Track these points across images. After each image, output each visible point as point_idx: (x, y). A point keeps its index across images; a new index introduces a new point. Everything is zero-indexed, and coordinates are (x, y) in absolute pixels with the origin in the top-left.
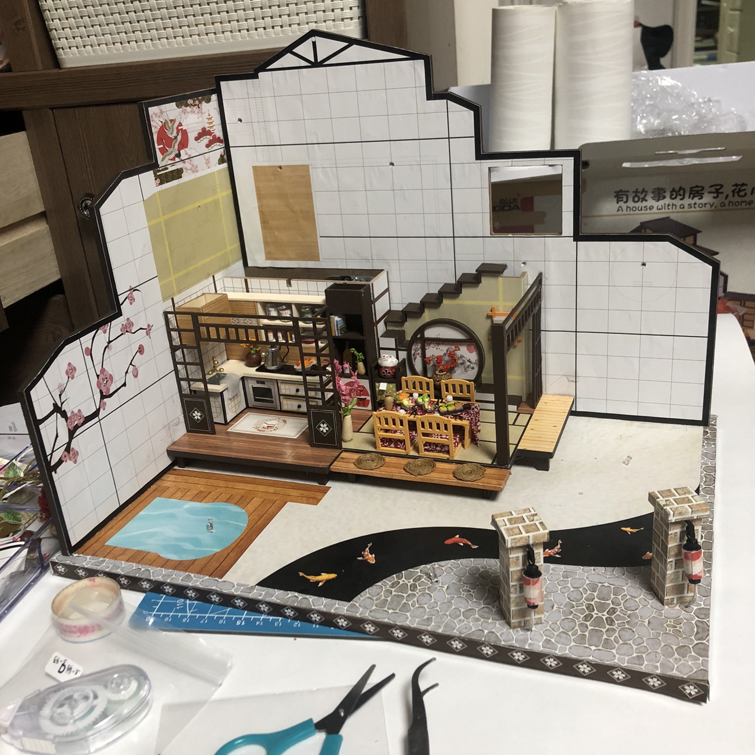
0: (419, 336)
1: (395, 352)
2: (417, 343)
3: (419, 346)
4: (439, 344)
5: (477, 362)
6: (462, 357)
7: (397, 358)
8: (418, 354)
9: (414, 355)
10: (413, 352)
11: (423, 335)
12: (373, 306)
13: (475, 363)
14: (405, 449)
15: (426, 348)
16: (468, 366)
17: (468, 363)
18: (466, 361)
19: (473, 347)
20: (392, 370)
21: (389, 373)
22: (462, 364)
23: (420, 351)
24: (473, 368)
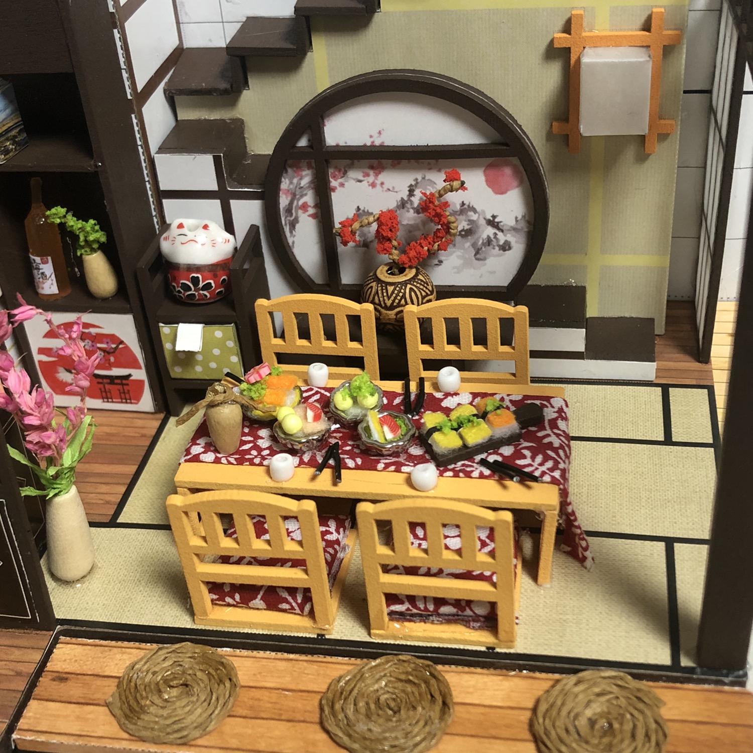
0: (303, 143)
1: (217, 203)
2: (297, 167)
3: (306, 178)
4: (378, 169)
5: (522, 225)
6: (465, 209)
7: (229, 227)
8: (304, 207)
9: (289, 210)
10: (284, 201)
11: (318, 136)
12: (117, 35)
13: (514, 229)
14: (312, 614)
15: (334, 183)
16: (489, 242)
17: (490, 231)
18: (482, 222)
19: (508, 171)
20: (215, 277)
21: (207, 287)
22: (467, 233)
23: (309, 198)
24: (506, 247)
